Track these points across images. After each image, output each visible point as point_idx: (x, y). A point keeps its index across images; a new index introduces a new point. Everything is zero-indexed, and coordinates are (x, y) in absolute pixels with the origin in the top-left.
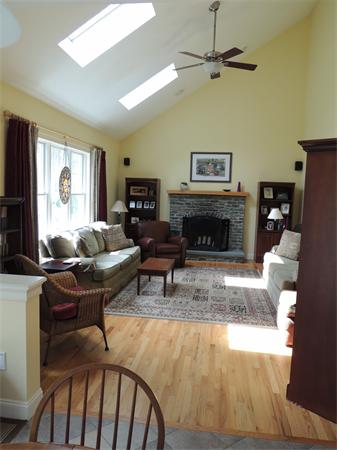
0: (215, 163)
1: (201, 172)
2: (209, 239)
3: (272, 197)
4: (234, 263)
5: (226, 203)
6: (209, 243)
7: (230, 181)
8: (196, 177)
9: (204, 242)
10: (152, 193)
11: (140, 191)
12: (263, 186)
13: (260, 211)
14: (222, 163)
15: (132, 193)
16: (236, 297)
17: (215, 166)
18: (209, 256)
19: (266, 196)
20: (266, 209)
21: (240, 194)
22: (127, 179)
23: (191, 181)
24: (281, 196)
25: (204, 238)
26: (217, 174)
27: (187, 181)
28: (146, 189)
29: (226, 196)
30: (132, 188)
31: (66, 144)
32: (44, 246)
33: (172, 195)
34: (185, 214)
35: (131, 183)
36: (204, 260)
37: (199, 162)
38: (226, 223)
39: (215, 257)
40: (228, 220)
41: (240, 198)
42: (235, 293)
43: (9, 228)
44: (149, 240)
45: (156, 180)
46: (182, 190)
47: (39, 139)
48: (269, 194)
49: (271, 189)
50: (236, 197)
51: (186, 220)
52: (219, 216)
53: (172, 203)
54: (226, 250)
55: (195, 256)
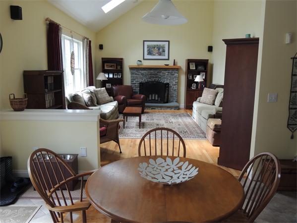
0: (159, 48)
1: (150, 53)
2: (156, 96)
3: (195, 69)
4: (173, 110)
5: (166, 73)
6: (156, 99)
7: (168, 59)
8: (147, 57)
9: (153, 98)
10: (119, 68)
11: (111, 67)
12: (189, 62)
13: (188, 78)
14: (163, 47)
15: (106, 68)
16: (181, 127)
17: (159, 49)
18: (158, 107)
19: (191, 68)
20: (191, 76)
21: (175, 67)
22: (102, 59)
23: (144, 59)
24: (200, 68)
25: (153, 96)
26: (160, 54)
27: (141, 59)
28: (115, 64)
29: (166, 69)
30: (105, 64)
31: (72, 37)
32: (68, 100)
33: (132, 69)
34: (140, 81)
35: (105, 61)
36: (155, 109)
37: (148, 47)
38: (167, 86)
39: (161, 107)
40: (168, 84)
41: (176, 69)
42: (179, 125)
43: (55, 89)
44: (122, 97)
45: (122, 59)
46: (138, 65)
47: (63, 35)
48: (193, 67)
49: (194, 64)
50: (173, 69)
51: (141, 84)
52: (162, 81)
53: (132, 74)
54: (167, 102)
55: (149, 107)
